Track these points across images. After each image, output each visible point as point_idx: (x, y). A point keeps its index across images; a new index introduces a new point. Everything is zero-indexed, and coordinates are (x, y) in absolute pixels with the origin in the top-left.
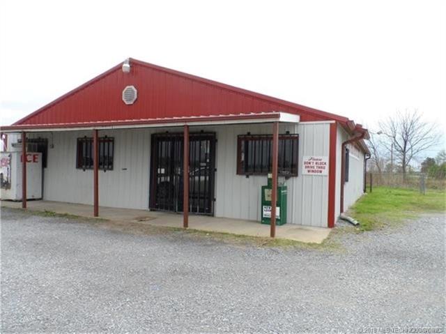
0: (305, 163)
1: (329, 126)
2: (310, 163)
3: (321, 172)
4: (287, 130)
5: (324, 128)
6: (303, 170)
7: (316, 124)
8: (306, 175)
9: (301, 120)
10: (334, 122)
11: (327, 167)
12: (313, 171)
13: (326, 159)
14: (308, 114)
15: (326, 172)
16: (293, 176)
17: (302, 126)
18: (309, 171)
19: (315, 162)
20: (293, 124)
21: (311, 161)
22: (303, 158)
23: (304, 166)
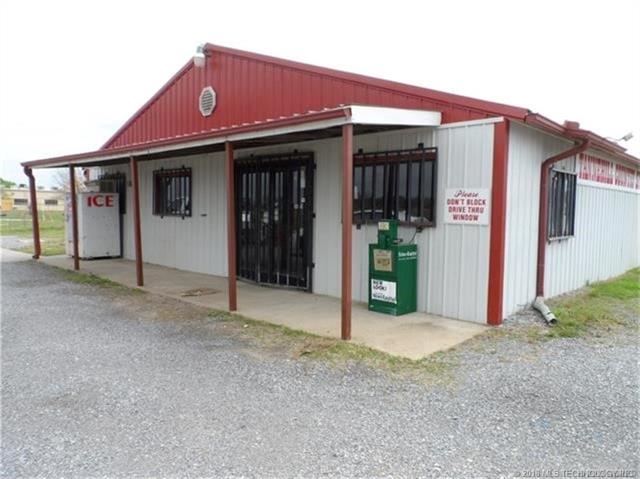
0: (449, 202)
1: (491, 129)
2: (457, 202)
3: (476, 218)
4: (419, 142)
5: (482, 132)
6: (444, 214)
7: (469, 126)
8: (450, 224)
9: (444, 121)
10: (501, 119)
11: (487, 208)
12: (462, 217)
13: (486, 194)
14: (455, 108)
15: (485, 218)
16: (429, 226)
17: (445, 132)
18: (455, 217)
19: (466, 199)
20: (428, 130)
21: (460, 197)
22: (446, 192)
23: (447, 207)
